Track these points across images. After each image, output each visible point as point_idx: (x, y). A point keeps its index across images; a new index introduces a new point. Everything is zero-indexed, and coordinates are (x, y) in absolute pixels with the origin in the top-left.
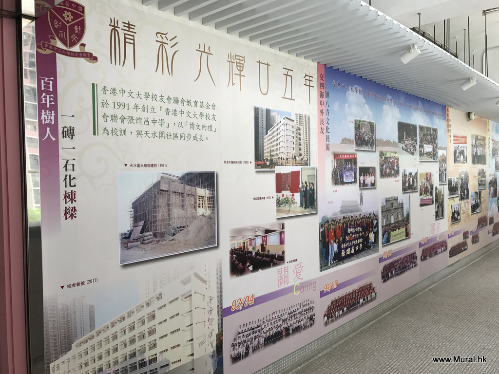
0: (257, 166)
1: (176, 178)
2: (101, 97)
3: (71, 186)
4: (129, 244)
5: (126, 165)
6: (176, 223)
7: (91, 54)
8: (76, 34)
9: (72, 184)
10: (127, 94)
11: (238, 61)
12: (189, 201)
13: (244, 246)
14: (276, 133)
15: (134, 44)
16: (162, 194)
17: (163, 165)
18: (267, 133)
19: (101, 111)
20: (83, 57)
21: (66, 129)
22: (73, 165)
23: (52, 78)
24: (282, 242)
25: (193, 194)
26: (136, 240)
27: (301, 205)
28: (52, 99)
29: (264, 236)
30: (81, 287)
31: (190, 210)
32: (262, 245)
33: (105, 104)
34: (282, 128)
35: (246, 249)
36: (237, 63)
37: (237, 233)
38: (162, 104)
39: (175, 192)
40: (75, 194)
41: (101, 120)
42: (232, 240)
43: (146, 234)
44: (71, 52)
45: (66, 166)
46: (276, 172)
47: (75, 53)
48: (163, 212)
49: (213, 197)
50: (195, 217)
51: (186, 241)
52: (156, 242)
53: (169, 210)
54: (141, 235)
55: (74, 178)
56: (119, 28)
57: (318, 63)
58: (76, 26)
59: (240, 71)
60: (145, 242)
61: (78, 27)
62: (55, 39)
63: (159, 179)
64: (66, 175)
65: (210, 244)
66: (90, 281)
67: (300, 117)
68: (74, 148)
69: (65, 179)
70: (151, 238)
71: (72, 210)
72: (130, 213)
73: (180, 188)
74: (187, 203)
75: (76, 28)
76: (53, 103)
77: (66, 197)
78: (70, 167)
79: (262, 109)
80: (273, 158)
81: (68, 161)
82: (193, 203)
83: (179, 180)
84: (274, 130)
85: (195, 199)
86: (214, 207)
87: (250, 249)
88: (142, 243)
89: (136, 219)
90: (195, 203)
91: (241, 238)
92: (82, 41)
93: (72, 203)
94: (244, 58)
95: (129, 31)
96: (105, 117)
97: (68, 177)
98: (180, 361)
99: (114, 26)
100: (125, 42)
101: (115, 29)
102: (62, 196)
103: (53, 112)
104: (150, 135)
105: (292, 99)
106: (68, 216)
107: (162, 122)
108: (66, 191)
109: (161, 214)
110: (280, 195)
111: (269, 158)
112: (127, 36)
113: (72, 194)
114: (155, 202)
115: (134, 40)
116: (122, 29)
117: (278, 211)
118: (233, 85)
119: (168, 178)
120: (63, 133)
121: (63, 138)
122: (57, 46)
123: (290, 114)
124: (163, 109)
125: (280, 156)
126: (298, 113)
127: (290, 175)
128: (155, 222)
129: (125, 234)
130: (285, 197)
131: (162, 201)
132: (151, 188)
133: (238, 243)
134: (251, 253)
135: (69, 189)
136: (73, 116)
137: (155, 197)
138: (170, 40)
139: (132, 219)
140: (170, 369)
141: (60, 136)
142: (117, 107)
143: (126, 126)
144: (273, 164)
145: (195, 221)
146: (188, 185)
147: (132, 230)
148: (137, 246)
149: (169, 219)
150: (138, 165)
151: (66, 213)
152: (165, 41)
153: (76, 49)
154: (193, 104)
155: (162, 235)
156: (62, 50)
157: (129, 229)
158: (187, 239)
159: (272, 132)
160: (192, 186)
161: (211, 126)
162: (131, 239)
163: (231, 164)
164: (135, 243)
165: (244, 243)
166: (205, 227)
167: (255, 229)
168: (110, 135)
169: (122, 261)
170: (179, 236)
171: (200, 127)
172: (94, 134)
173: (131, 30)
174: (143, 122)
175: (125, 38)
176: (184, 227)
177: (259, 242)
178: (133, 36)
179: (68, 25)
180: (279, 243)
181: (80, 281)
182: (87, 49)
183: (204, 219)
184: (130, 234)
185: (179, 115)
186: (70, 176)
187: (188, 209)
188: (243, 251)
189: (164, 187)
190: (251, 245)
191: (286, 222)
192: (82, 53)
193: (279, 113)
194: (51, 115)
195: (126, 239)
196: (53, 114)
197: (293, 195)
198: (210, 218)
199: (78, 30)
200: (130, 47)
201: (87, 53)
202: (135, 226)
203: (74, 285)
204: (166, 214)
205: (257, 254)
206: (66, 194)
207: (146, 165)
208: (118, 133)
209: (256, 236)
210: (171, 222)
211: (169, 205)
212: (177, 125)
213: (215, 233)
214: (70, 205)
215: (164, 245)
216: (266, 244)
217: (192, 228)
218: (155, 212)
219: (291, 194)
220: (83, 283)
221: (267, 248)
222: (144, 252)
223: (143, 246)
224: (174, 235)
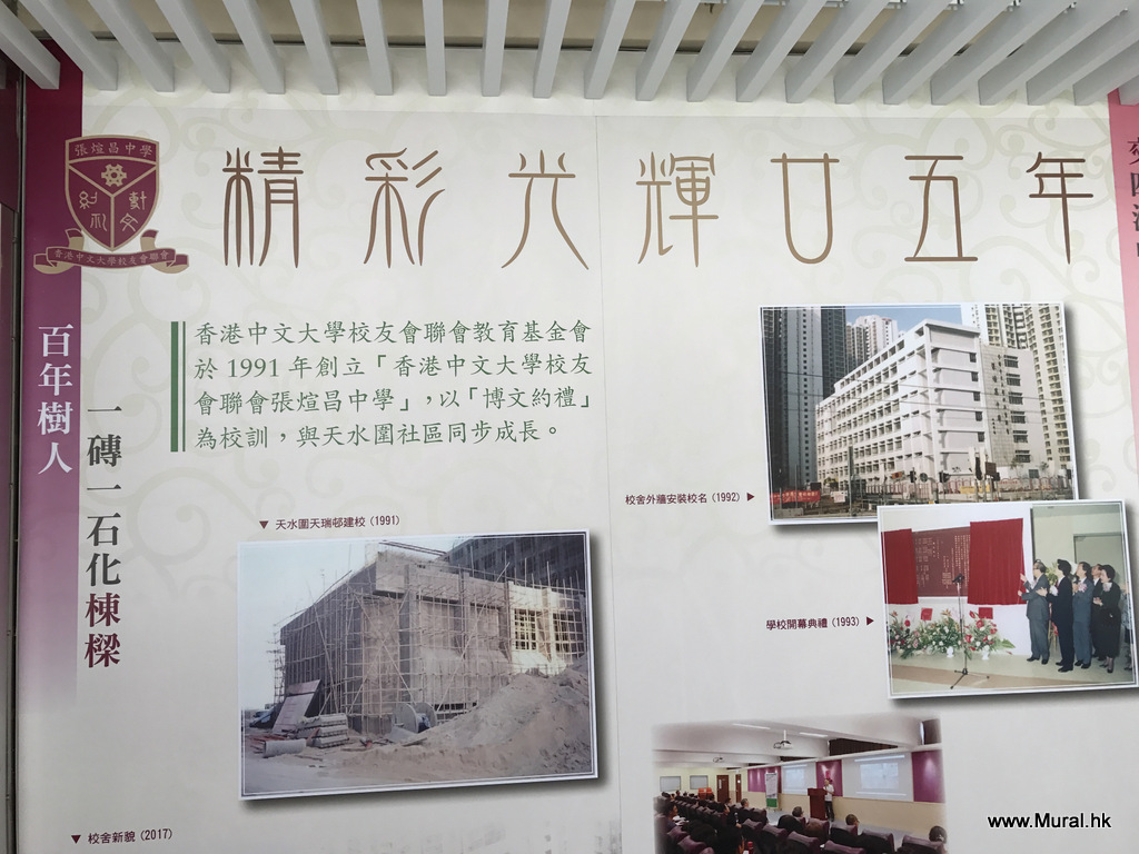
0: (780, 507)
1: (433, 557)
2: (194, 352)
3: (106, 582)
4: (271, 744)
5: (264, 524)
6: (430, 692)
7: (171, 252)
8: (134, 213)
9: (111, 577)
10: (271, 335)
11: (688, 175)
12: (480, 627)
13: (724, 791)
14: (879, 387)
15: (295, 202)
16: (383, 604)
17: (385, 520)
18: (828, 391)
19: (193, 387)
20: (149, 262)
21: (98, 443)
22: (115, 529)
23: (70, 326)
24: (926, 791)
25: (496, 603)
26: (294, 734)
28: (66, 374)
29: (828, 764)
30: (123, 844)
31: (483, 657)
32: (816, 796)
33: (207, 368)
34: (914, 363)
35: (733, 802)
36: (679, 181)
37: (686, 741)
38: (385, 347)
39: (426, 599)
40: (116, 602)
41: (192, 411)
42: (664, 764)
43: (325, 718)
44: (117, 257)
45: (96, 532)
46: (882, 528)
47: (128, 257)
48: (385, 657)
49: (579, 617)
50: (503, 679)
51: (471, 750)
52: (357, 745)
53: (405, 653)
54: (307, 720)
55: (116, 562)
56: (251, 170)
58: (134, 194)
59: (695, 204)
60: (323, 741)
61: (139, 195)
62: (80, 235)
63: (371, 559)
64: (96, 556)
65: (564, 768)
66: (151, 834)
68: (118, 487)
69: (93, 566)
70: (341, 733)
71: (107, 643)
72: (272, 657)
73: (448, 585)
74: (474, 630)
75: (134, 199)
76: (69, 384)
77: (92, 609)
78: (106, 535)
79: (802, 314)
80: (865, 476)
81: (100, 519)
82: (496, 632)
83: (446, 564)
84: (865, 377)
85: (504, 622)
86: (580, 648)
87: (756, 802)
88: (312, 745)
89: (293, 674)
90: (505, 632)
91: (709, 759)
92: (149, 226)
93: (108, 624)
94: (711, 160)
95: (281, 172)
96: (206, 402)
97: (100, 561)
99: (238, 169)
100: (269, 202)
101: (238, 175)
102: (83, 607)
103: (68, 404)
104: (344, 438)
105: (960, 258)
106: (96, 658)
107: (384, 397)
108: (92, 596)
109: (377, 662)
110: (910, 613)
111: (844, 478)
112: (273, 186)
113: (108, 602)
114: (356, 627)
115: (295, 191)
116: (260, 172)
117: (896, 672)
118: (662, 252)
119: (401, 557)
120: (91, 452)
121: (92, 464)
122: (85, 249)
123: (955, 312)
124: (390, 363)
125: (903, 466)
126: (998, 302)
127: (967, 538)
128: (354, 685)
129: (258, 714)
130: (937, 618)
131: (380, 626)
132: (344, 587)
133: (694, 776)
134: (761, 817)
135: (101, 591)
136: (118, 409)
137: (358, 611)
138: (414, 168)
139: (280, 674)
141: (84, 458)
142: (239, 371)
143: (268, 418)
144: (862, 498)
145: (504, 689)
146: (478, 575)
147: (279, 706)
148: (294, 751)
149: (407, 678)
150: (304, 524)
151: (90, 651)
152: (397, 171)
153: (134, 246)
154: (497, 334)
155: (382, 726)
156: (96, 256)
157: (272, 700)
158: (472, 745)
159: (849, 387)
160: (492, 579)
161: (569, 391)
162: (277, 728)
163: (657, 506)
164: (289, 743)
165: (724, 779)
166: (545, 712)
167: (777, 734)
168: (220, 446)
169: (247, 790)
170: (443, 734)
171: (526, 399)
172: (174, 448)
173: (286, 167)
174: (320, 404)
175: (269, 192)
176: (460, 706)
177: (798, 783)
178: (294, 182)
179: (113, 196)
180: (907, 793)
181: (123, 830)
182: (160, 243)
183: (540, 688)
184: (274, 715)
185: (446, 372)
186: (106, 556)
187: (477, 652)
188: (720, 808)
189: (385, 583)
190: (758, 787)
191: (946, 718)
192: (147, 254)
193: (888, 315)
194: (64, 413)
195: (261, 728)
196: (68, 410)
197: (987, 614)
198: (565, 682)
199: (140, 202)
200: (282, 215)
201: (160, 251)
202: (288, 695)
203: (106, 838)
204: (394, 663)
205: (788, 823)
206: (93, 601)
207: (327, 523)
208: (243, 441)
209: (784, 759)
210: (411, 690)
211: (404, 638)
212: (437, 400)
213: (586, 732)
214: (101, 629)
215: (386, 757)
216: (838, 792)
217: (494, 712)
218: (355, 656)
219: (975, 608)
220: (130, 836)
221: (843, 808)
222: (317, 769)
223: (315, 752)
224: (423, 727)
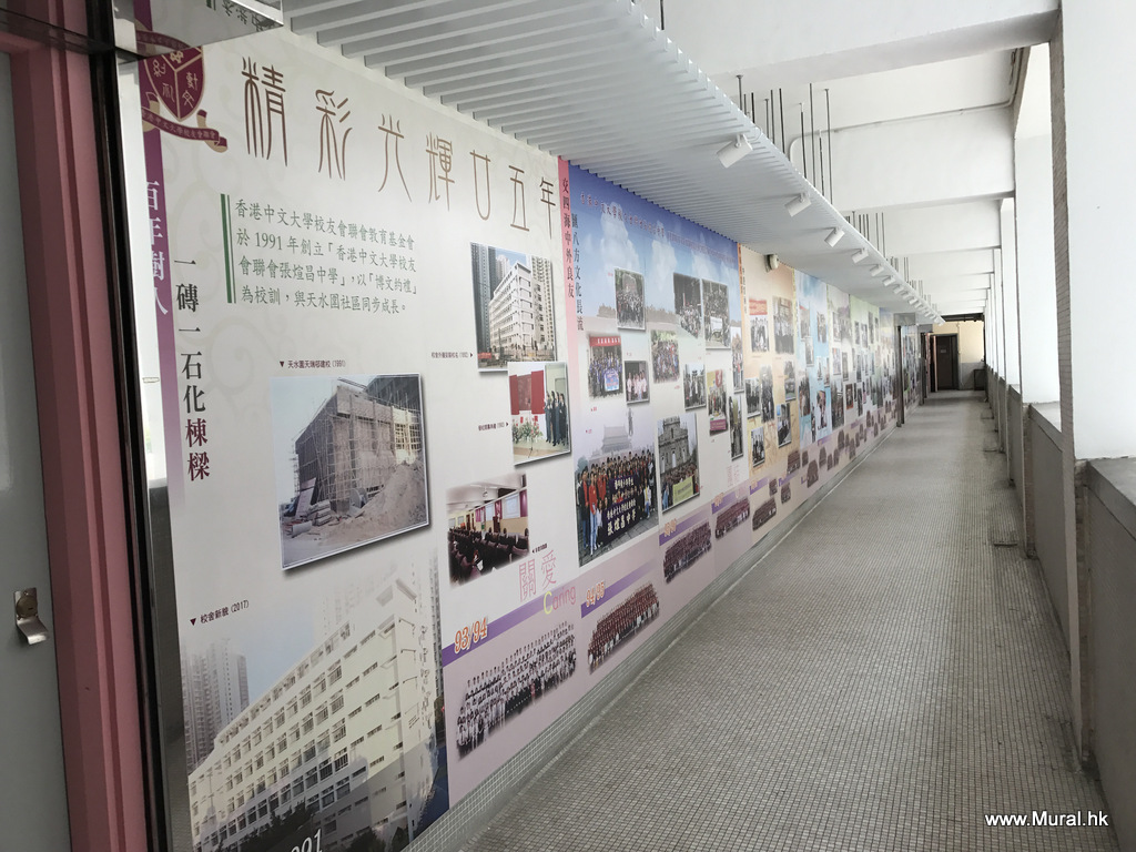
0: (482, 361)
1: (361, 390)
2: (236, 224)
3: (197, 410)
4: (295, 526)
5: (282, 363)
6: (365, 481)
7: (217, 133)
8: (191, 90)
9: (200, 406)
10: (276, 218)
11: (443, 151)
12: (383, 434)
13: (468, 524)
14: (506, 296)
15: (282, 113)
16: (341, 422)
17: (339, 363)
18: (492, 297)
19: (238, 252)
20: (203, 138)
21: (183, 291)
22: (199, 365)
23: (156, 183)
24: (524, 513)
25: (388, 420)
26: (305, 518)
27: (549, 439)
28: (157, 227)
29: (498, 502)
30: (222, 618)
31: (385, 452)
32: (495, 519)
33: (243, 237)
34: (514, 285)
35: (472, 530)
36: (441, 155)
37: (458, 496)
38: (331, 237)
39: (360, 418)
40: (204, 426)
41: (238, 269)
42: (450, 512)
43: (320, 504)
44: (184, 128)
45: (187, 368)
46: (510, 374)
47: (190, 129)
48: (344, 459)
49: (418, 427)
50: (392, 468)
51: (382, 516)
52: (335, 521)
53: (353, 455)
54: (312, 507)
55: (202, 393)
56: (257, 79)
57: (560, 157)
58: (189, 74)
59: (447, 171)
60: (320, 520)
61: (193, 76)
63: (335, 390)
64: (189, 387)
65: (418, 521)
66: (237, 607)
67: (538, 263)
68: (198, 330)
69: (187, 396)
70: (328, 513)
71: (201, 460)
72: (293, 463)
73: (367, 407)
74: (380, 439)
75: (190, 79)
76: (160, 235)
77: (190, 432)
78: (193, 371)
79: (483, 249)
80: (504, 345)
81: (189, 356)
82: (389, 439)
83: (366, 394)
84: (502, 290)
85: (392, 431)
86: (420, 446)
87: (479, 529)
88: (315, 524)
89: (304, 473)
90: (392, 439)
91: (463, 506)
92: (202, 106)
93: (200, 444)
94: (450, 145)
95: (273, 86)
96: (245, 263)
97: (192, 390)
98: (382, 759)
99: (249, 75)
100: (269, 109)
101: (251, 81)
102: (184, 431)
103: (161, 253)
104: (317, 302)
105: (525, 229)
106: (195, 473)
107: (333, 274)
108: (189, 421)
109: (341, 463)
110: (518, 417)
111: (498, 346)
112: (271, 97)
113: (199, 427)
114: (331, 440)
115: (282, 104)
116: (263, 82)
117: (516, 451)
118: (437, 198)
119: (348, 390)
120: (179, 298)
121: (180, 308)
122: (161, 115)
123: (523, 258)
124: (334, 248)
125: (513, 342)
126: (535, 256)
127: (529, 380)
128: (332, 479)
129: (288, 506)
130: (525, 422)
131: (341, 438)
132: (323, 412)
133: (458, 518)
134: (479, 535)
135: (195, 416)
136: (193, 262)
137: (331, 427)
138: (339, 107)
139: (297, 475)
140: (369, 777)
141: (175, 304)
142: (262, 243)
143: (278, 283)
144: (505, 358)
145: (394, 475)
146: (380, 402)
147: (298, 497)
148: (306, 531)
149: (354, 471)
150: (302, 364)
151: (191, 467)
152: (330, 108)
153: (191, 121)
154: (379, 238)
155: (345, 505)
156: (169, 123)
157: (294, 495)
158: (383, 512)
159: (499, 293)
160: (385, 404)
161: (408, 282)
162: (298, 516)
163: (441, 359)
164: (304, 525)
165: (468, 516)
166: (409, 487)
167: (482, 488)
168: (255, 301)
169: (286, 563)
170: (371, 507)
171: (392, 285)
172: (230, 301)
173: (277, 84)
174: (304, 276)
175: (269, 101)
176: (377, 488)
177: (490, 512)
178: (281, 97)
179: (176, 71)
180: (519, 515)
181: (220, 608)
182: (210, 123)
183: (408, 472)
184: (296, 505)
185: (359, 260)
186: (195, 387)
187: (382, 452)
188: (467, 533)
189: (343, 408)
190: (479, 520)
191: (528, 471)
192: (202, 130)
193: (509, 255)
194: (158, 261)
195: (290, 514)
196: (162, 259)
197: (536, 419)
198: (415, 468)
199: (193, 82)
200: (276, 118)
201: (209, 130)
202: (302, 490)
203: (211, 616)
204: (349, 462)
206: (190, 426)
207: (313, 364)
208: (267, 298)
209: (486, 502)
210: (357, 479)
211: (352, 444)
212: (356, 280)
213: (424, 497)
214: (197, 449)
215: (349, 527)
216: (501, 518)
217: (390, 491)
218: (331, 459)
219: (533, 416)
220: (225, 611)
221: (503, 525)
222: (318, 541)
223: (317, 529)
224: (363, 504)
